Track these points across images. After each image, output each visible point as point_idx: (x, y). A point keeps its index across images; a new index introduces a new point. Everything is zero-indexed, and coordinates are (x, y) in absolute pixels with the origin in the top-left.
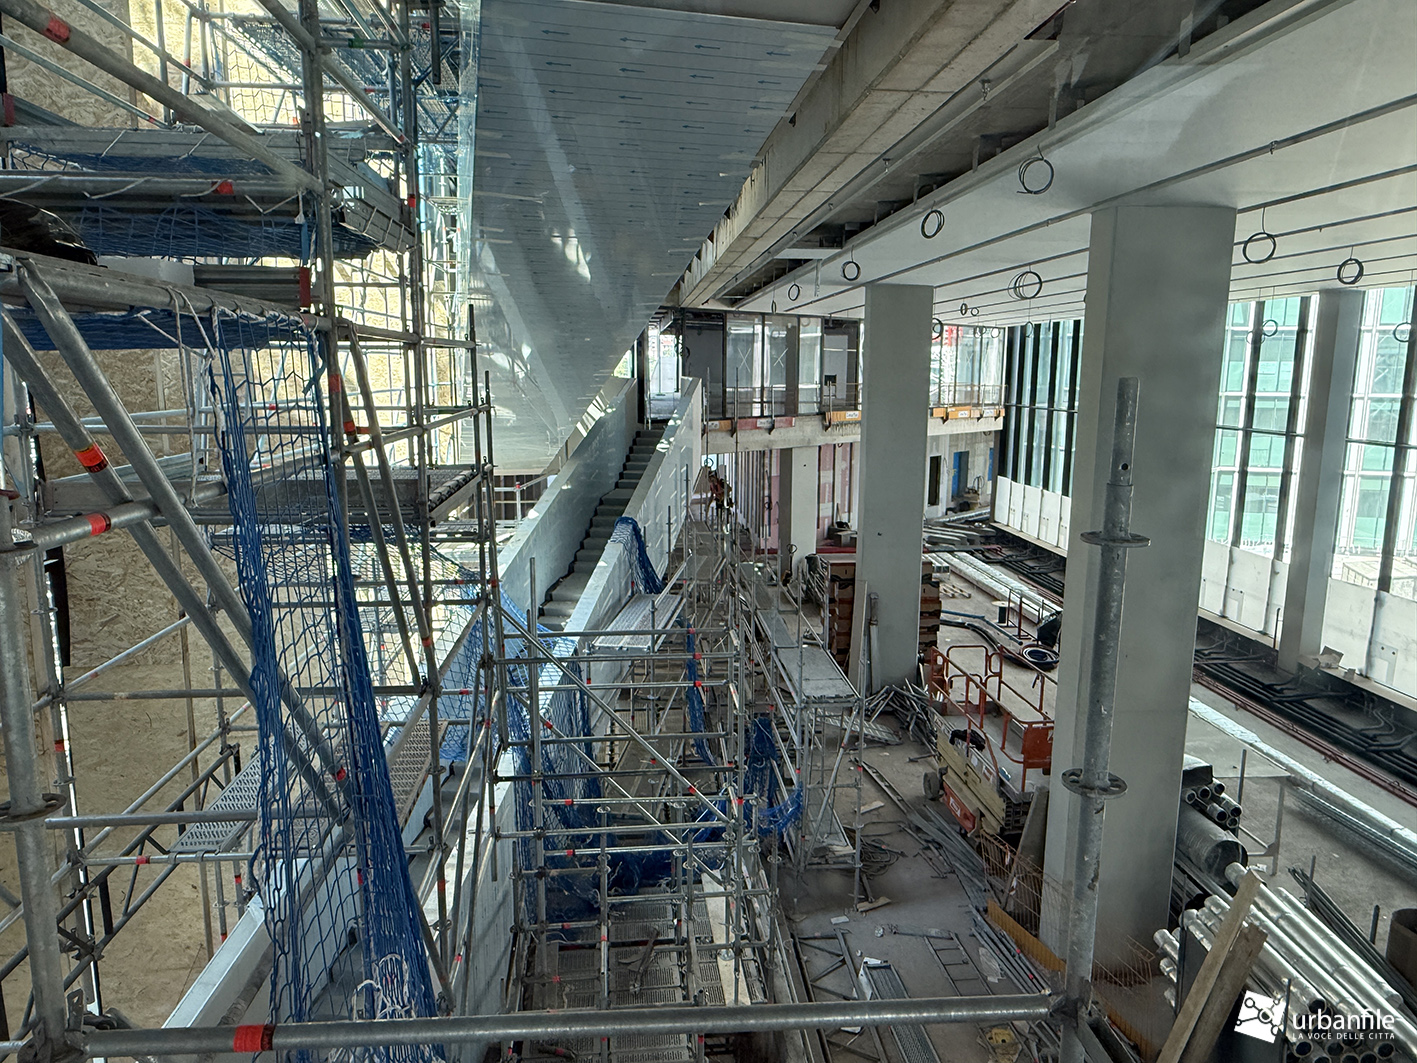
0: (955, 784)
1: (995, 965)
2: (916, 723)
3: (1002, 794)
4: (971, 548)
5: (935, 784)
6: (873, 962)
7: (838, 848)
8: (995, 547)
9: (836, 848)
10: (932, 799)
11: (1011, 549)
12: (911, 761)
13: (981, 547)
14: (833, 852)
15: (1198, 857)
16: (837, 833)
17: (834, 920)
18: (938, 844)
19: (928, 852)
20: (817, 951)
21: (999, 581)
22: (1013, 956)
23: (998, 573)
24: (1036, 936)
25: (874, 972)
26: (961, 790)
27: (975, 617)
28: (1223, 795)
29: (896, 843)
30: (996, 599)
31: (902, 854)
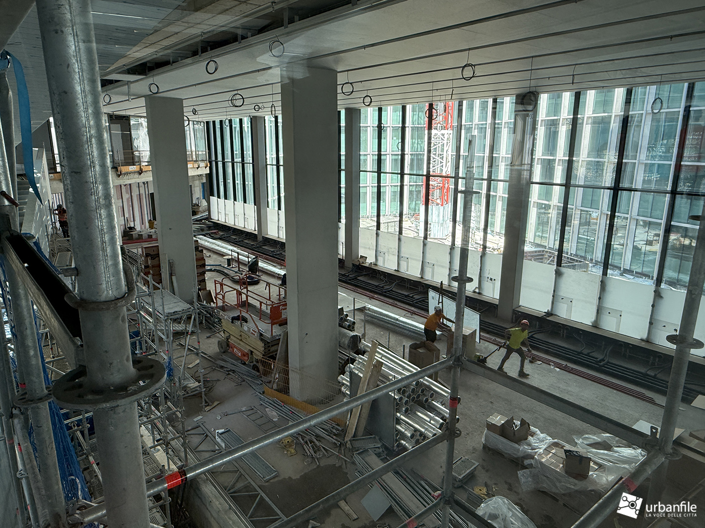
0: (234, 341)
1: (274, 413)
2: (206, 320)
3: (262, 340)
4: (204, 233)
5: (224, 345)
6: (221, 431)
7: (192, 385)
8: (214, 231)
9: (189, 385)
10: (224, 352)
11: (222, 231)
12: (208, 337)
13: (208, 232)
14: (189, 387)
15: (344, 345)
16: (187, 378)
17: (195, 420)
18: (233, 371)
19: (230, 376)
20: (192, 436)
21: (222, 247)
22: (281, 407)
23: (221, 243)
24: (289, 395)
25: (223, 435)
26: (239, 344)
27: (216, 265)
28: (348, 318)
29: (214, 376)
30: (225, 256)
31: (218, 380)
